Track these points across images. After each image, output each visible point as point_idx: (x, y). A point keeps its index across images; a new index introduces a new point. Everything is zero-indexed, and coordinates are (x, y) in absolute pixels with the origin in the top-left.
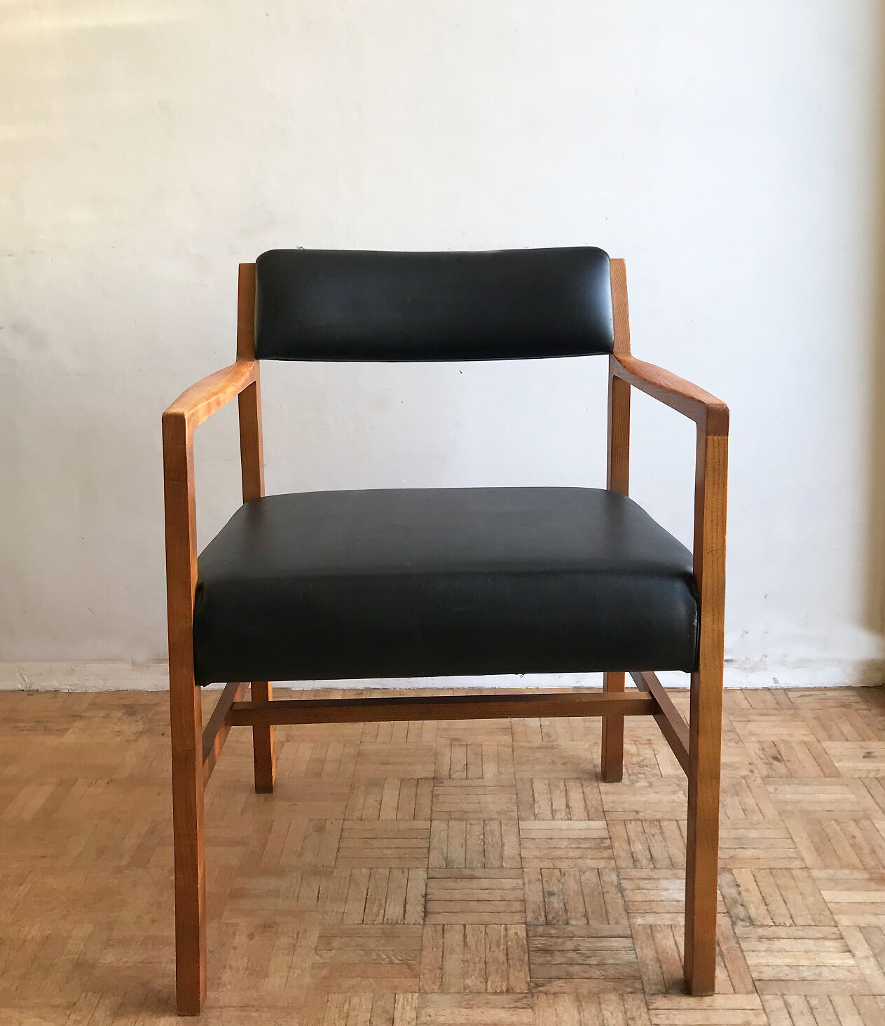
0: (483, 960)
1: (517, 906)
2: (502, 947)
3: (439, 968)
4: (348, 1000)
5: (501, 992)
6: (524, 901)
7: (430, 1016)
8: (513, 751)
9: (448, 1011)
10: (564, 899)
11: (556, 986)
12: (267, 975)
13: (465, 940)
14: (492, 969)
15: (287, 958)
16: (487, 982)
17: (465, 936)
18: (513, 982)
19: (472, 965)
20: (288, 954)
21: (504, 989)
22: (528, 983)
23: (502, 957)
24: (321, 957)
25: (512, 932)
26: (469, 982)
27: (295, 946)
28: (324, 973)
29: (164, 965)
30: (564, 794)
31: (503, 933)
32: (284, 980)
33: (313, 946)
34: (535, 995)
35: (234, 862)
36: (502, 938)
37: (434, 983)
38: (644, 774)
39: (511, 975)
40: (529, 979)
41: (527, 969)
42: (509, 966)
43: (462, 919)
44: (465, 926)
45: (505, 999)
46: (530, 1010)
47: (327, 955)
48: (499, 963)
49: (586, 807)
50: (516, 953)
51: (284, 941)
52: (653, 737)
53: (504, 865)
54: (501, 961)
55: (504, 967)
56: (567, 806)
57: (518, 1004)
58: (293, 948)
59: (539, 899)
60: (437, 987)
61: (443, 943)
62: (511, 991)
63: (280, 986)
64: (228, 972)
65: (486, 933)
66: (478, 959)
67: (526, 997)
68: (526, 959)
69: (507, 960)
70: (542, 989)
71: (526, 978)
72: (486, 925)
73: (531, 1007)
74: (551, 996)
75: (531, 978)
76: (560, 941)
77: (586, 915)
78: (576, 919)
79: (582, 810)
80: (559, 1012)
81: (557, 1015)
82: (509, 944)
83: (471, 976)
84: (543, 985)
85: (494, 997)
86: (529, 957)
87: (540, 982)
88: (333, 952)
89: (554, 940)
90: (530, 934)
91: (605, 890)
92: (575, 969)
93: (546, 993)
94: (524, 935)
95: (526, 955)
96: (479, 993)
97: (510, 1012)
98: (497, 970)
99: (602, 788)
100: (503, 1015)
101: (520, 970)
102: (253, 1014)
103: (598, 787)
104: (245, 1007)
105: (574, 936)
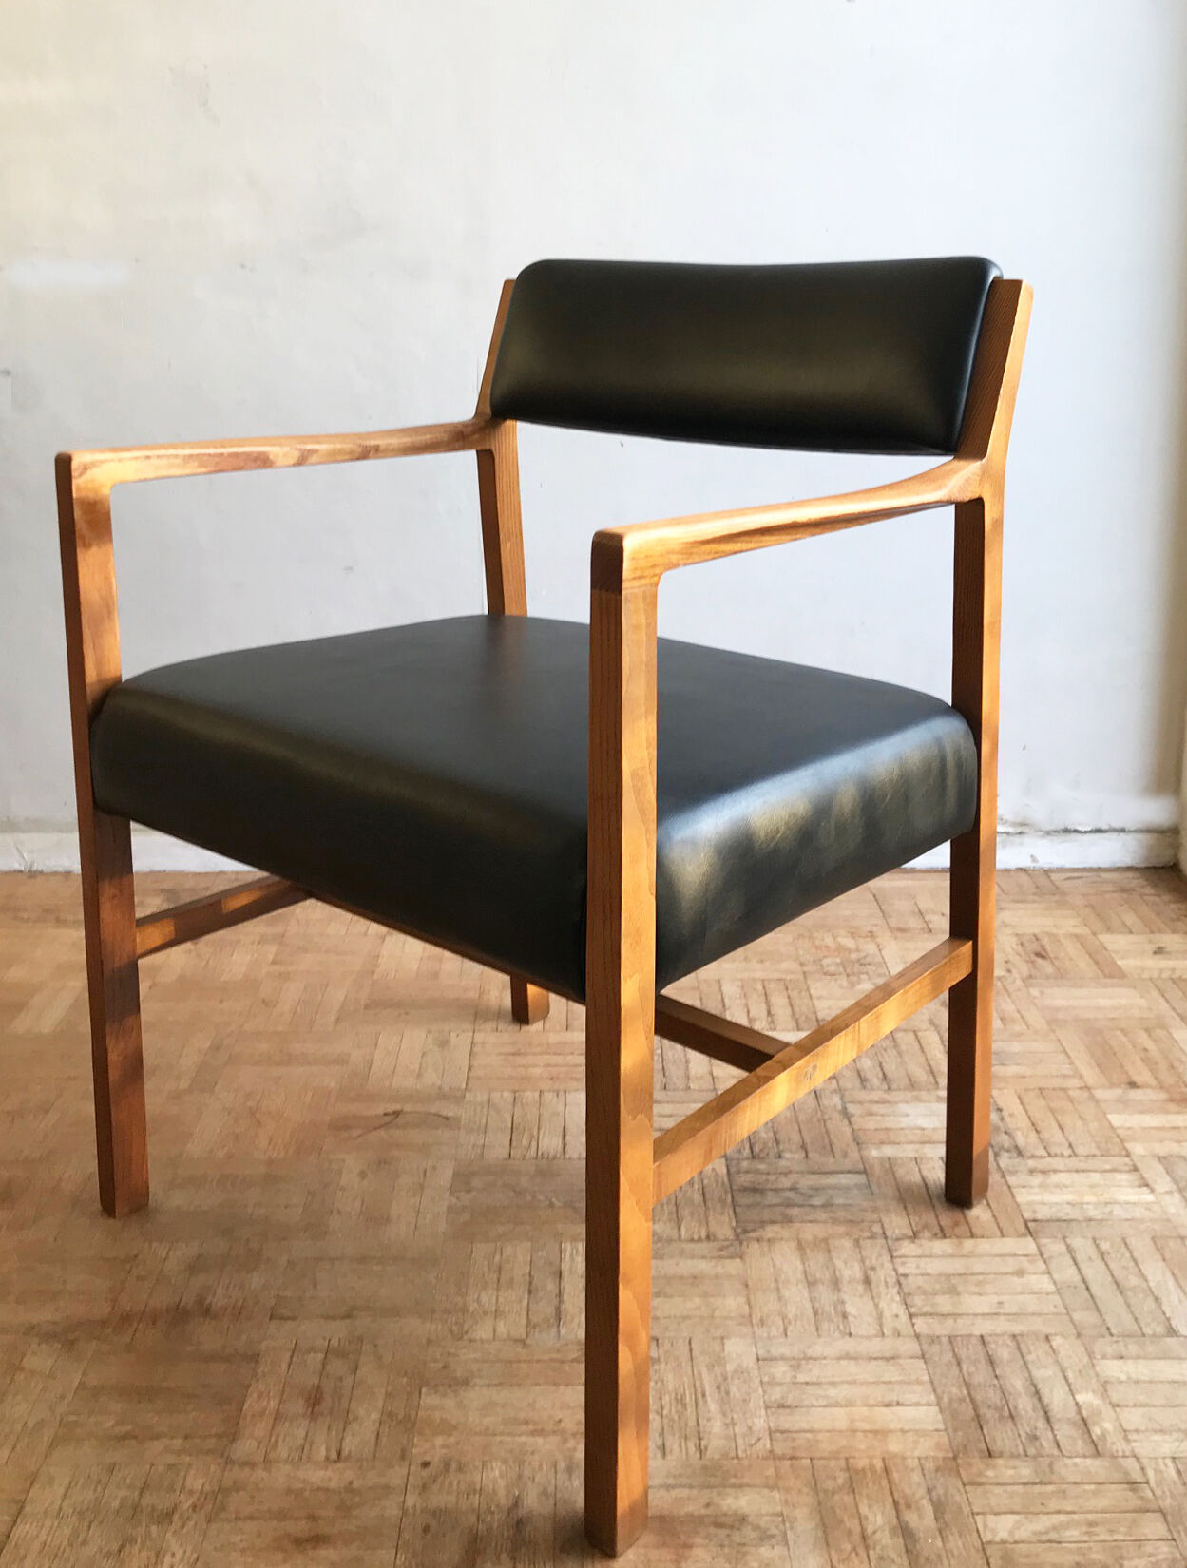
2: (696, 1186)
4: (499, 1251)
5: (700, 1240)
10: (773, 1127)
11: (770, 1231)
12: (388, 1220)
14: (685, 1212)
15: (412, 1201)
16: (679, 1228)
18: (714, 1227)
21: (703, 1236)
22: (733, 1228)
23: (697, 1197)
24: (458, 1199)
27: (422, 1187)
28: (466, 1217)
29: (249, 1210)
30: (763, 998)
33: (447, 1186)
34: (745, 1243)
35: (333, 1084)
38: (867, 973)
39: (710, 1219)
40: (734, 1224)
41: (731, 1212)
42: (707, 1208)
45: (704, 1247)
46: (738, 1260)
47: (466, 1198)
48: (693, 1204)
49: (793, 1014)
50: (715, 1192)
51: (406, 1180)
52: (875, 929)
53: (692, 1086)
54: (696, 1202)
55: (702, 1210)
56: (769, 1013)
57: (723, 1253)
62: (712, 1238)
63: (407, 1234)
67: (732, 1244)
68: (729, 1199)
69: (705, 1201)
70: (752, 1235)
71: (730, 1222)
73: (741, 1258)
74: (765, 1244)
75: (737, 1222)
76: (772, 1178)
77: (804, 1147)
78: (791, 1151)
79: (790, 1018)
80: (778, 1263)
81: (774, 1266)
82: (706, 1182)
83: (659, 1220)
84: (754, 1230)
85: (692, 1246)
86: (732, 1197)
87: (750, 1227)
88: (474, 1193)
89: (764, 1177)
90: (733, 1170)
91: (826, 1117)
92: (795, 1212)
93: (758, 1240)
94: (725, 1171)
95: (729, 1195)
96: (670, 1241)
97: (713, 1262)
98: (692, 1214)
99: (812, 992)
100: (703, 1266)
101: (722, 1214)
102: (375, 1268)
103: (808, 990)
104: (363, 1259)
105: (790, 1172)
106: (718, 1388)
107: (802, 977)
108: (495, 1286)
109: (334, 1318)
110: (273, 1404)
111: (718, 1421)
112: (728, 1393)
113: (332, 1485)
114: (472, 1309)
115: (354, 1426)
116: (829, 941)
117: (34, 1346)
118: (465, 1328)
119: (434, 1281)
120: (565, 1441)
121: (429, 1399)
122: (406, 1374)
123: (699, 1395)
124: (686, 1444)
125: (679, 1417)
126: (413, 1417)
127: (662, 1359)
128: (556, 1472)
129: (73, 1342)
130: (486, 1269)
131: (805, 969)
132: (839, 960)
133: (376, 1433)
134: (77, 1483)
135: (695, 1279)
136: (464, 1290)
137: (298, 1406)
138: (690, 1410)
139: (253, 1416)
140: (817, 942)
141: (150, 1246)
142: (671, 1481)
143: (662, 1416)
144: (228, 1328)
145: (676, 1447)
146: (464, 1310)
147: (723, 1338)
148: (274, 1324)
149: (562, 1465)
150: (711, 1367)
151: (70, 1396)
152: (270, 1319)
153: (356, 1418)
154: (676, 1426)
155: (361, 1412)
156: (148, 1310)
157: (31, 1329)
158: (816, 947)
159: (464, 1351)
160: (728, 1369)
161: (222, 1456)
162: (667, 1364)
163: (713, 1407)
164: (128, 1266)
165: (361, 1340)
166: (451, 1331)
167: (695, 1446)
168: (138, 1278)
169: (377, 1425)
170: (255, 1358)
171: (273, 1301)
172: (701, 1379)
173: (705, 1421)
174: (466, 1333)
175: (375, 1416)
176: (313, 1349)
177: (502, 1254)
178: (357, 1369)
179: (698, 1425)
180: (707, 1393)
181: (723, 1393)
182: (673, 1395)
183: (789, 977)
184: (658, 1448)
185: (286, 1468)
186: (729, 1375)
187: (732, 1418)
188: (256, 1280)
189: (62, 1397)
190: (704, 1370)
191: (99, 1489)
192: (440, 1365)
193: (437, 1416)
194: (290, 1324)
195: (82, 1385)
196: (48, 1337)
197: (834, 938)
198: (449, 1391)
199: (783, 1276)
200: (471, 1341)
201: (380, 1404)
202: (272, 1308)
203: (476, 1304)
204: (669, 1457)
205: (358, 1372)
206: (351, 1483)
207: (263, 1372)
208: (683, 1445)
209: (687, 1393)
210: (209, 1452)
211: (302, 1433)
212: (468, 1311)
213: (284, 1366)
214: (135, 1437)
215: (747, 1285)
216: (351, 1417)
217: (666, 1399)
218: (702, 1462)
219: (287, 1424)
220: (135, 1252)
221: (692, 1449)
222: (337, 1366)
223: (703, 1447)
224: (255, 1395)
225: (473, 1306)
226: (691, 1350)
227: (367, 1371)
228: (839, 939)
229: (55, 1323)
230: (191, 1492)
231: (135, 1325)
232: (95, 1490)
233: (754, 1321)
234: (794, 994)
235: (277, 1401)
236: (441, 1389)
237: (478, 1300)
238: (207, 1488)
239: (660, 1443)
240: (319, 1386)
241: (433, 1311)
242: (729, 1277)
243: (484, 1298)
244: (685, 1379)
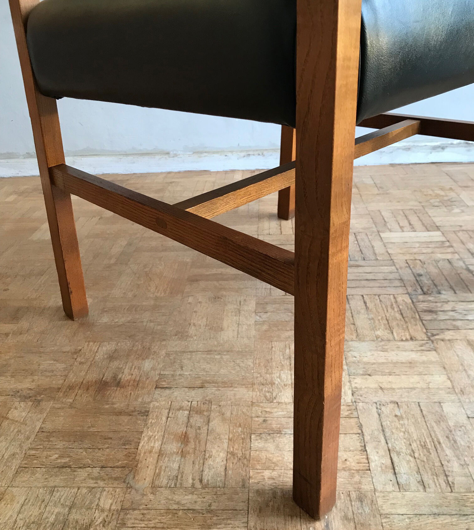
0: (385, 318)
1: (397, 283)
2: (396, 310)
3: (352, 324)
4: (287, 346)
5: (407, 340)
6: (401, 280)
7: (355, 357)
8: (361, 196)
9: (369, 354)
10: (430, 278)
11: (448, 335)
12: (222, 329)
13: (366, 305)
14: (394, 324)
15: (235, 318)
16: (392, 333)
17: (365, 303)
18: (413, 334)
19: (377, 322)
20: (235, 316)
21: (408, 337)
22: (425, 333)
23: (398, 316)
24: (260, 317)
25: (400, 299)
26: (379, 333)
27: (239, 311)
28: (265, 327)
29: (145, 324)
30: (405, 217)
31: (393, 300)
32: (236, 333)
33: (253, 310)
34: (435, 341)
35: (188, 260)
36: (394, 304)
37: (352, 334)
38: (455, 205)
39: (410, 328)
40: (425, 330)
41: (421, 323)
42: (406, 322)
43: (360, 291)
44: (362, 296)
45: (410, 344)
46: (434, 352)
47: (265, 316)
48: (397, 320)
49: (423, 224)
50: (408, 313)
51: (230, 307)
52: (452, 187)
53: (379, 258)
54: (398, 318)
55: (403, 322)
56: (410, 224)
57: (423, 348)
58: (239, 312)
59: (412, 278)
60: (355, 337)
61: (350, 307)
62: (414, 339)
63: (233, 337)
64: (193, 328)
65: (380, 301)
66: (380, 318)
67: (427, 343)
68: (418, 317)
69: (403, 318)
70: (437, 337)
71: (422, 330)
72: (379, 296)
73: (435, 350)
74: (448, 342)
75: (426, 329)
76: (439, 305)
77: (451, 288)
78: (445, 290)
79: (422, 226)
80: (459, 353)
81: (458, 356)
82: (401, 307)
83: (379, 329)
84: (438, 334)
85: (403, 343)
86: (419, 315)
87: (435, 332)
88: (269, 314)
89: (435, 304)
90: (414, 300)
91: (459, 272)
92: (459, 323)
93: (443, 340)
94: (410, 301)
95: (417, 314)
96: (389, 340)
97: (419, 354)
98: (398, 325)
99: (430, 214)
100: (414, 356)
101: (416, 325)
102: (216, 357)
103: (427, 213)
104: (209, 352)
105: (449, 301)
106: (447, 437)
107: (421, 208)
108: (289, 368)
109: (194, 388)
110: (157, 445)
111: (455, 463)
112: (455, 442)
113: (197, 507)
114: (277, 382)
115: (210, 462)
116: (431, 192)
117: (17, 404)
118: (274, 394)
119: (252, 365)
120: (352, 476)
121: (256, 444)
122: (240, 426)
123: (436, 443)
124: (437, 480)
125: (427, 459)
126: (248, 457)
127: (404, 416)
128: (351, 501)
129: (39, 401)
130: (282, 357)
131: (423, 204)
132: (438, 200)
133: (224, 468)
134: (29, 501)
135: (411, 364)
136: (270, 370)
137: (173, 447)
138: (433, 455)
139: (145, 453)
140: (425, 193)
141: (88, 345)
142: (436, 511)
143: (415, 458)
144: (131, 393)
145: (431, 482)
146: (272, 384)
147: (440, 403)
148: (158, 391)
149: (354, 495)
150: (438, 422)
151: (33, 437)
152: (155, 388)
153: (210, 457)
154: (427, 466)
155: (214, 451)
156: (84, 382)
157: (16, 393)
158: (425, 195)
159: (276, 410)
160: (450, 423)
161: (124, 482)
162: (408, 419)
163: (448, 452)
164: (75, 356)
165: (210, 402)
166: (265, 397)
167: (444, 481)
168: (81, 363)
169: (225, 462)
170: (146, 413)
171: (157, 378)
172: (434, 432)
173: (446, 462)
174: (275, 398)
175: (223, 455)
176: (181, 408)
177: (290, 349)
178: (209, 422)
179: (443, 465)
180: (442, 441)
181: (452, 442)
182: (418, 442)
183: (415, 208)
184: (418, 482)
185: (166, 493)
186: (452, 428)
187: (464, 460)
188: (147, 365)
189: (28, 438)
190: (434, 424)
191: (43, 506)
192: (261, 420)
193: (263, 455)
194: (168, 392)
195: (41, 430)
196: (25, 398)
197: (433, 191)
198: (269, 437)
199: (466, 362)
200: (279, 403)
201: (226, 445)
202: (157, 381)
203: (279, 380)
204: (428, 490)
205: (210, 424)
206: (210, 506)
207: (151, 423)
208: (436, 480)
209: (428, 441)
210: (116, 479)
211: (176, 466)
212: (274, 383)
213: (164, 419)
214: (70, 467)
215: (444, 368)
216: (207, 455)
217: (414, 445)
218: (452, 494)
219: (167, 459)
220: (80, 348)
221: (444, 485)
222: (197, 420)
223: (450, 483)
224: (146, 439)
225: (277, 381)
226: (421, 411)
227: (216, 424)
228: (435, 191)
229: (30, 389)
230: (103, 511)
231: (76, 391)
232: (40, 509)
233: (457, 391)
234: (420, 215)
235: (160, 443)
236: (263, 436)
237: (280, 377)
238: (113, 507)
239: (419, 479)
240: (186, 433)
241: (253, 384)
242: (431, 362)
243: (283, 376)
244: (423, 431)
